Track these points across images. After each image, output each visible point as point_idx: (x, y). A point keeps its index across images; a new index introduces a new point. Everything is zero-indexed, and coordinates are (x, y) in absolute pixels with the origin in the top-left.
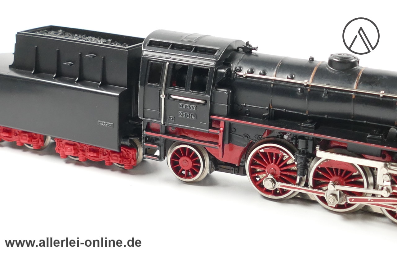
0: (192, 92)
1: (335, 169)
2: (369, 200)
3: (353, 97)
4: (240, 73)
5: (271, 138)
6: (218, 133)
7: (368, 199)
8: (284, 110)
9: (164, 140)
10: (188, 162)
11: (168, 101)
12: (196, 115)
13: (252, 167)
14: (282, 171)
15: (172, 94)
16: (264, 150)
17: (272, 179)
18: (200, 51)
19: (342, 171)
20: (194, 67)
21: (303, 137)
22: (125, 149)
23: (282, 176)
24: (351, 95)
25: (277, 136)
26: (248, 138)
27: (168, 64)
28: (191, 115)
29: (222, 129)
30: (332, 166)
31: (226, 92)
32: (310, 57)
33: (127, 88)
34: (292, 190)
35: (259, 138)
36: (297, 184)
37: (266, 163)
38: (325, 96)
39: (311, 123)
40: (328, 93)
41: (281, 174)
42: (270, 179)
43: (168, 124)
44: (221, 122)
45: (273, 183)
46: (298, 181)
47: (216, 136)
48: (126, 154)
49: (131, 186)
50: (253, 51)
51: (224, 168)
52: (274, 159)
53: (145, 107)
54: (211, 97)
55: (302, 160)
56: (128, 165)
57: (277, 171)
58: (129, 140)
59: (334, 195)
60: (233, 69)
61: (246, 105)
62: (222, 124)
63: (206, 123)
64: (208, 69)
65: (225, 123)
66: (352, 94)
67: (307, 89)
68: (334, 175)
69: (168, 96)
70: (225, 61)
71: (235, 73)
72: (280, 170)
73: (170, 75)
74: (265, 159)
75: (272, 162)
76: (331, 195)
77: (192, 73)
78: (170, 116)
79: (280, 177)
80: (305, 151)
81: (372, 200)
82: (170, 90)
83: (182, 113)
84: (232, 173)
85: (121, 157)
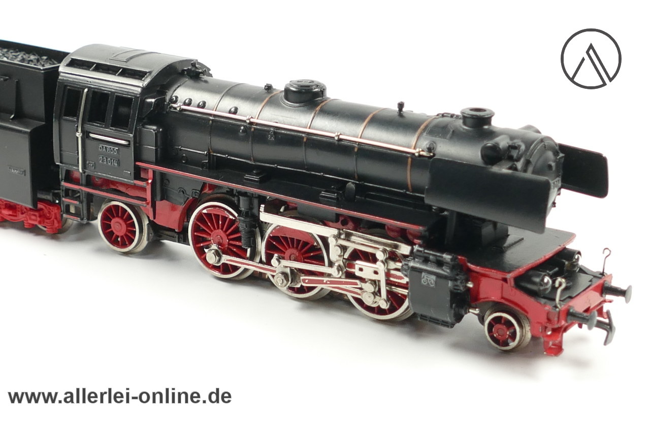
0: (113, 130)
1: (290, 238)
2: (325, 282)
3: (305, 140)
4: (174, 105)
5: (219, 195)
6: (145, 185)
7: (323, 280)
8: (227, 156)
9: (85, 194)
10: (121, 224)
11: (88, 141)
12: (119, 160)
13: (195, 234)
14: (230, 240)
15: (91, 131)
16: (207, 210)
17: (216, 251)
18: (129, 74)
19: (299, 241)
20: (117, 96)
21: (245, 194)
22: (47, 206)
23: (230, 247)
24: (303, 138)
25: (226, 192)
26: (184, 193)
27: (86, 90)
28: (112, 161)
29: (150, 181)
30: (285, 235)
31: (154, 130)
32: (266, 85)
33: (44, 123)
34: (243, 267)
35: (197, 194)
36: (247, 259)
37: (212, 228)
38: (271, 138)
39: (257, 174)
40: (275, 133)
41: (229, 244)
42: (213, 251)
43: (88, 172)
44: (149, 170)
45: (217, 257)
46: (248, 254)
47: (143, 189)
48: (47, 212)
49: (45, 255)
50: (201, 76)
51: (167, 235)
52: (220, 223)
53: (62, 149)
54: (135, 137)
55: (245, 225)
56: (50, 227)
57: (223, 240)
58: (51, 194)
59: (284, 274)
60: (168, 98)
61: (182, 148)
62: (151, 174)
63: (130, 172)
64: (132, 99)
65: (154, 172)
66: (303, 135)
67: (251, 128)
68: (289, 247)
69: (86, 134)
70: (160, 88)
71: (169, 104)
72: (228, 239)
73: (89, 106)
74: (210, 223)
75: (218, 228)
76: (281, 275)
77: (114, 104)
78: (90, 162)
79: (228, 248)
80: (250, 212)
81: (328, 281)
82: (88, 127)
83: (103, 157)
84: (175, 242)
85: (40, 216)
